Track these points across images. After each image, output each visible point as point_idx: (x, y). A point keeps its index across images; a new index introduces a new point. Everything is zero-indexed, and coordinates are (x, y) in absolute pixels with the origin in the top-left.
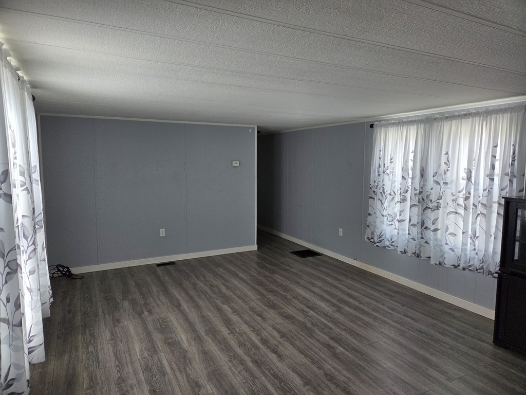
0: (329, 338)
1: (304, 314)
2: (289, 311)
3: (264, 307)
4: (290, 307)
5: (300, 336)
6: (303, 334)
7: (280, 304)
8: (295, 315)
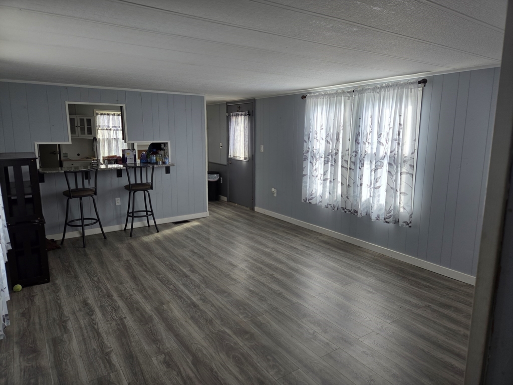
0: (189, 276)
1: (205, 296)
2: (220, 299)
3: (250, 303)
4: (219, 304)
5: (214, 276)
6: (210, 278)
7: (230, 308)
8: (215, 295)
